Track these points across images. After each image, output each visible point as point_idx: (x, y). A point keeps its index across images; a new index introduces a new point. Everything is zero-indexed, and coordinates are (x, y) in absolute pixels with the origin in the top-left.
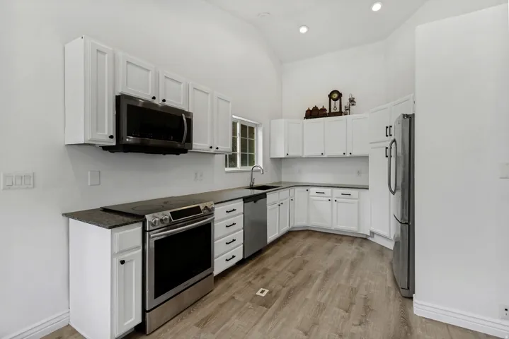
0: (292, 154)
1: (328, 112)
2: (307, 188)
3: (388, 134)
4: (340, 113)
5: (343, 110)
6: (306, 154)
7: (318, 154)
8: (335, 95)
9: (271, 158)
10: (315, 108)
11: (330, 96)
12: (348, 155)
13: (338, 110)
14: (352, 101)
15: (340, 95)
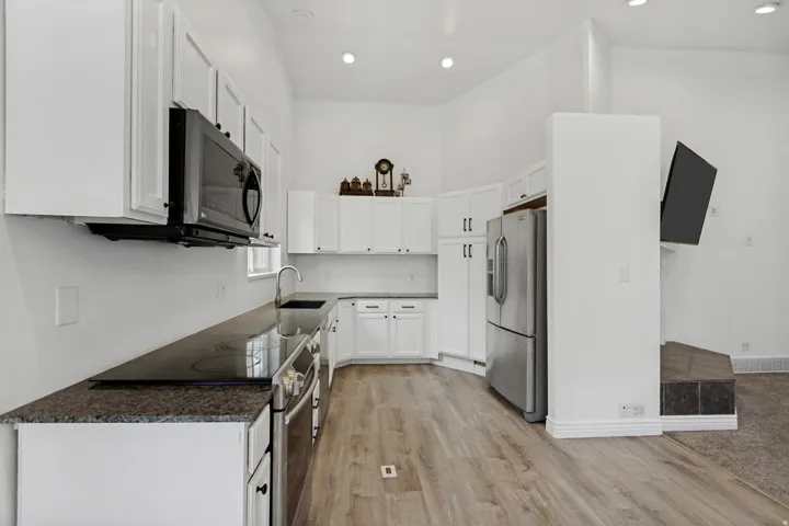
0: (324, 248)
1: (374, 188)
2: (352, 301)
3: (467, 228)
4: (390, 193)
5: (395, 188)
6: (344, 249)
7: (362, 249)
8: (384, 166)
9: (290, 254)
10: (356, 181)
11: (378, 167)
12: (403, 252)
13: (388, 188)
14: (405, 177)
15: (391, 166)
